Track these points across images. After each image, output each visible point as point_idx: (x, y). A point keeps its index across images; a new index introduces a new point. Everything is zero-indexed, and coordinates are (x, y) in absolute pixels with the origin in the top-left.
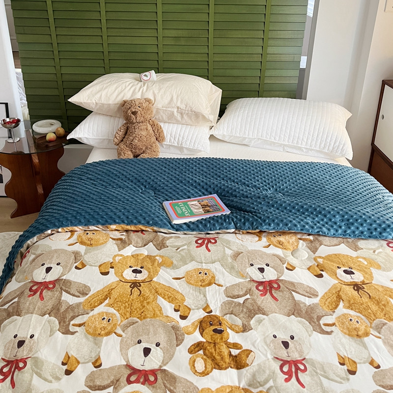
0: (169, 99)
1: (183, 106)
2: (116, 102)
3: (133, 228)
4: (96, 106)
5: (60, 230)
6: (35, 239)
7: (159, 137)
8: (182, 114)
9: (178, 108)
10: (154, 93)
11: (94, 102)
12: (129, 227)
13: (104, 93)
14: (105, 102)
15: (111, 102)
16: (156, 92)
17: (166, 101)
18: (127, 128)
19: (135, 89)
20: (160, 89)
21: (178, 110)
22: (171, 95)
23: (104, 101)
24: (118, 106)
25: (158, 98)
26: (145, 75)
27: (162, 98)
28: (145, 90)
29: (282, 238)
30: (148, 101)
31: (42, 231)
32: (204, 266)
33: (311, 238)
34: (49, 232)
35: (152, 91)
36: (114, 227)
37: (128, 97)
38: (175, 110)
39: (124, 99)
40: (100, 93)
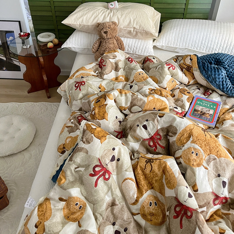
0: (128, 21)
1: (137, 27)
4: (80, 27)
7: (121, 48)
8: (136, 32)
9: (134, 28)
10: (118, 17)
11: (78, 23)
13: (85, 17)
15: (89, 24)
16: (120, 17)
17: (126, 23)
18: (101, 42)
19: (105, 15)
20: (122, 15)
21: (134, 30)
22: (129, 19)
23: (85, 23)
24: (94, 26)
25: (121, 21)
26: (111, 5)
27: (123, 21)
28: (112, 16)
30: (114, 23)
35: (116, 16)
37: (100, 20)
38: (132, 30)
40: (82, 18)
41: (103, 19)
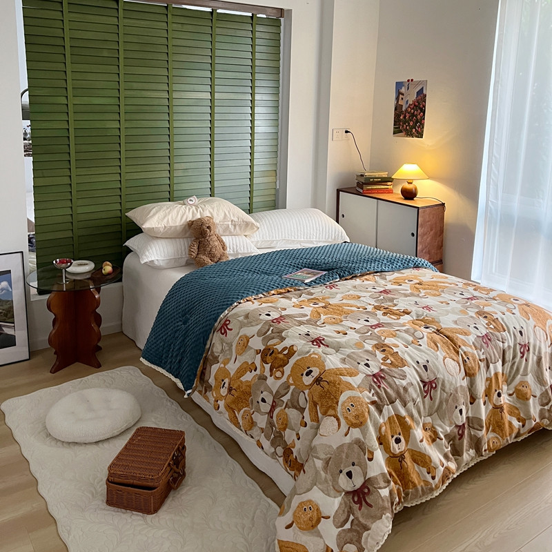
0: (223, 215)
1: (236, 219)
2: (181, 224)
3: (283, 291)
5: (242, 301)
6: (226, 312)
7: (224, 247)
8: (235, 226)
9: (232, 221)
10: (209, 211)
11: (163, 226)
12: (281, 290)
13: (170, 217)
14: (173, 225)
15: (177, 224)
16: (211, 211)
17: (221, 217)
18: (200, 242)
19: (193, 212)
20: (213, 209)
21: (232, 223)
23: (171, 224)
24: (183, 226)
25: (215, 215)
26: (191, 200)
27: (218, 215)
29: (366, 277)
31: (231, 305)
32: (347, 293)
33: (378, 274)
34: (236, 304)
35: (207, 211)
36: (273, 292)
37: (190, 218)
38: (230, 223)
39: (188, 220)
40: (167, 218)
41: (193, 217)
